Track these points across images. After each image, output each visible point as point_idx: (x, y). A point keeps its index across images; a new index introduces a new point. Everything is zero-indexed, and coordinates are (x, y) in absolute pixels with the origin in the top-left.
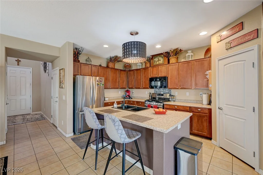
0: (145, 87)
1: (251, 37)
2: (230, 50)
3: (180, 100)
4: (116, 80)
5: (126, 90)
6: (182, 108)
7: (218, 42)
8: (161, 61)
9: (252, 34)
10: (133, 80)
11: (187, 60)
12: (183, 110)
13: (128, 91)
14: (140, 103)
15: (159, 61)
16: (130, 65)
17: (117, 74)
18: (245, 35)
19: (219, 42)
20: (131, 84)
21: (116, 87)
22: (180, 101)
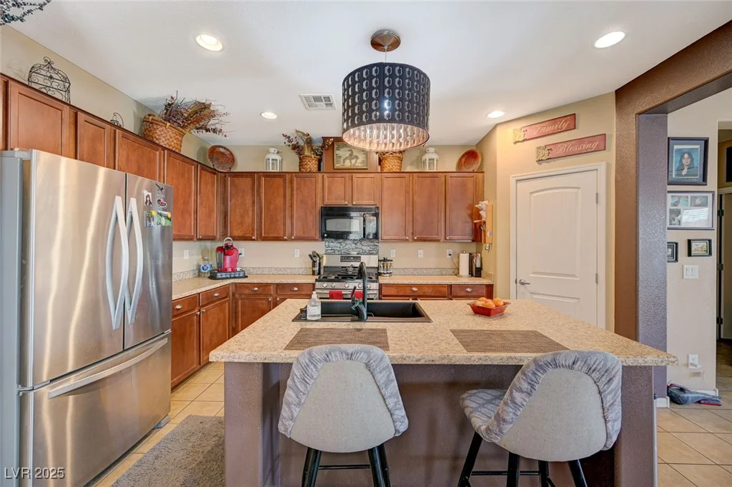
0: (301, 234)
1: (594, 146)
2: (544, 164)
3: (402, 271)
4: (186, 203)
5: (222, 244)
6: (429, 291)
7: (515, 143)
8: (359, 161)
9: (595, 141)
10: (251, 209)
11: (428, 171)
12: (432, 294)
13: (226, 250)
14: (296, 289)
15: (353, 159)
16: (231, 154)
17: (189, 180)
18: (581, 140)
19: (519, 142)
20: (242, 223)
21: (185, 233)
22: (405, 272)
